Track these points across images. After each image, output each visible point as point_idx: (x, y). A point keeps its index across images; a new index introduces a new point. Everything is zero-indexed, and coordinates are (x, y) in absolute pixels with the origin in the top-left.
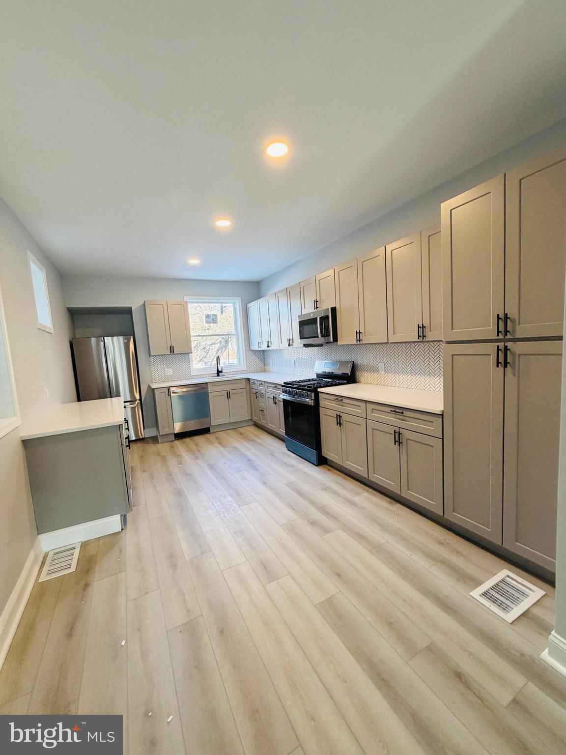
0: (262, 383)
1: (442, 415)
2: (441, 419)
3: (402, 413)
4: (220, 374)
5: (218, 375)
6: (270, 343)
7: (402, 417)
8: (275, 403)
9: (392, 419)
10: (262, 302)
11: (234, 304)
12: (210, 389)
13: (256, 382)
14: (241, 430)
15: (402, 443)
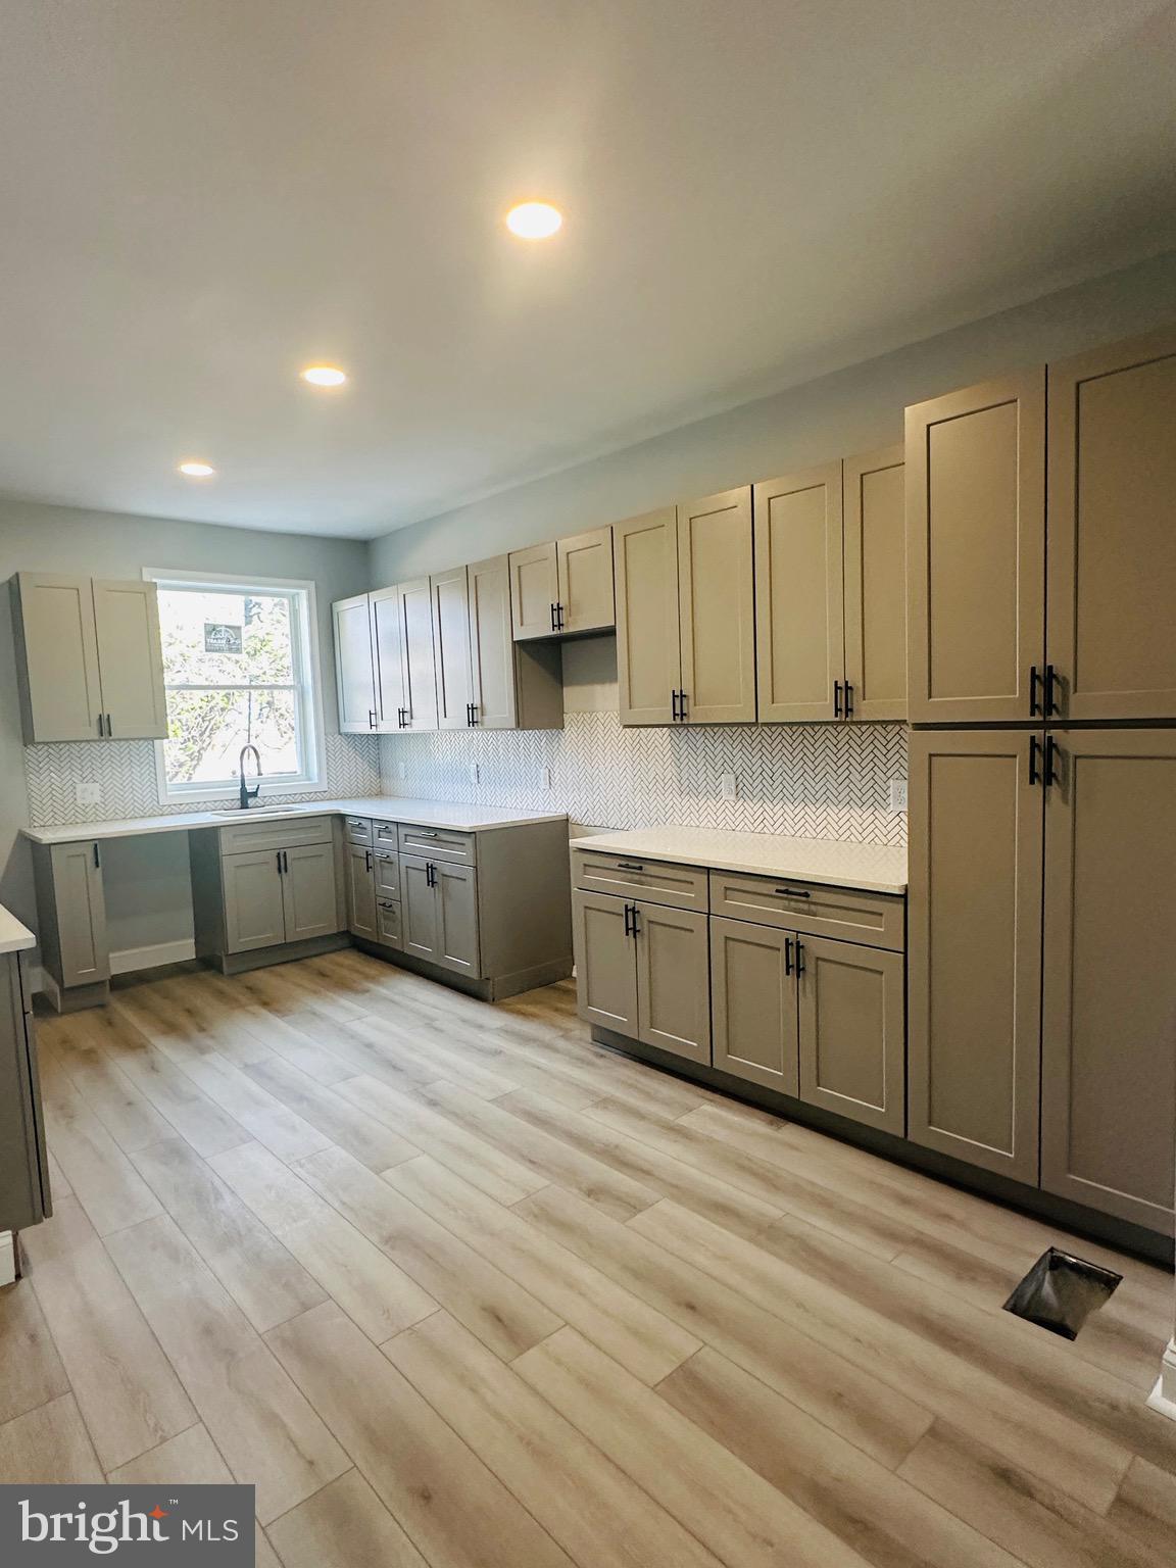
0: (388, 826)
1: (905, 896)
2: (902, 907)
3: (806, 895)
4: (251, 801)
5: (244, 806)
6: (407, 716)
7: (805, 907)
8: (432, 882)
9: (776, 910)
10: (385, 602)
11: (293, 598)
12: (226, 845)
13: (365, 823)
14: (317, 962)
15: (803, 969)
